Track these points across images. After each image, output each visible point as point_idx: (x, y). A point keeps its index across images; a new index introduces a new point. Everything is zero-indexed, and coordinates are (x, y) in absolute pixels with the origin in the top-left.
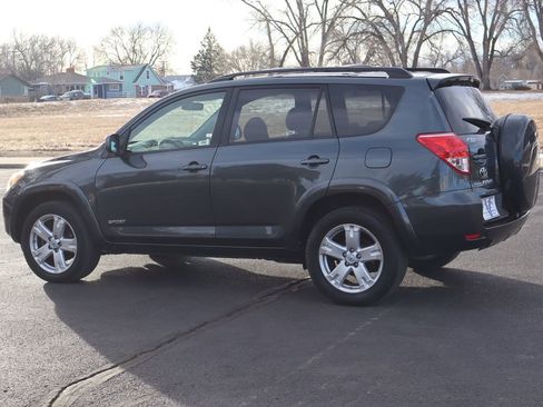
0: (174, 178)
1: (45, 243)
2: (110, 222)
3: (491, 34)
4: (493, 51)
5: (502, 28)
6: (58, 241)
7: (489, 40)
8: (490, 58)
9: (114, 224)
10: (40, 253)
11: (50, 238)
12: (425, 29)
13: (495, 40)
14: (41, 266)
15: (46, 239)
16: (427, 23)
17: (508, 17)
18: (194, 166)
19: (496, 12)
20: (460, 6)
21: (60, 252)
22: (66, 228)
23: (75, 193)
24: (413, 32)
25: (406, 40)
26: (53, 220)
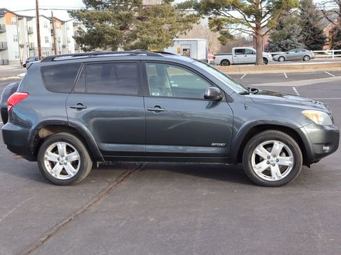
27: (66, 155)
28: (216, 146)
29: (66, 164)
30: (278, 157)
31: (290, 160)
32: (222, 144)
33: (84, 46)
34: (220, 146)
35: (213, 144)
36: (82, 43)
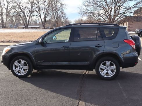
0: (59, 50)
1: (17, 67)
2: (39, 61)
3: (45, 16)
4: (46, 20)
5: (48, 15)
6: (22, 67)
7: (45, 18)
8: (45, 22)
9: (40, 62)
10: (16, 70)
11: (19, 66)
12: (31, 14)
13: (46, 18)
14: (17, 73)
15: (18, 66)
16: (31, 13)
17: (49, 13)
18: (65, 47)
19: (46, 12)
20: (38, 10)
21: (23, 69)
22: (25, 63)
23: (29, 54)
24: (28, 15)
25: (26, 17)
26: (21, 61)
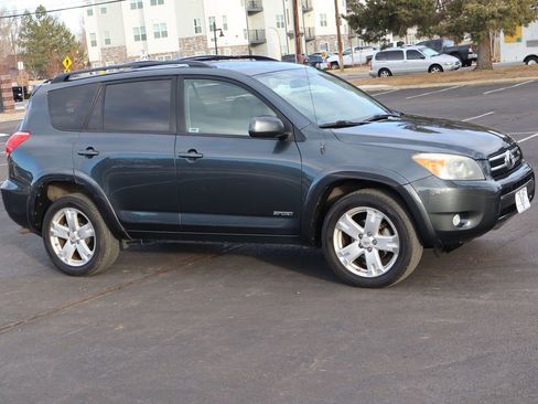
27: (78, 227)
28: (280, 216)
29: (78, 242)
30: (377, 236)
31: (394, 241)
32: (288, 213)
33: (364, 31)
34: (286, 217)
35: (275, 213)
36: (362, 27)
